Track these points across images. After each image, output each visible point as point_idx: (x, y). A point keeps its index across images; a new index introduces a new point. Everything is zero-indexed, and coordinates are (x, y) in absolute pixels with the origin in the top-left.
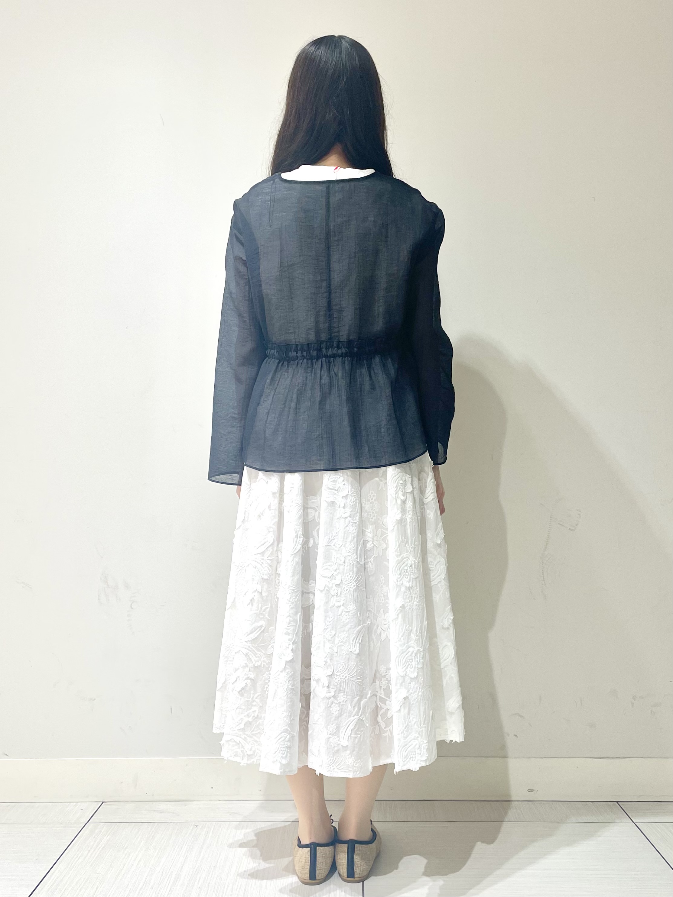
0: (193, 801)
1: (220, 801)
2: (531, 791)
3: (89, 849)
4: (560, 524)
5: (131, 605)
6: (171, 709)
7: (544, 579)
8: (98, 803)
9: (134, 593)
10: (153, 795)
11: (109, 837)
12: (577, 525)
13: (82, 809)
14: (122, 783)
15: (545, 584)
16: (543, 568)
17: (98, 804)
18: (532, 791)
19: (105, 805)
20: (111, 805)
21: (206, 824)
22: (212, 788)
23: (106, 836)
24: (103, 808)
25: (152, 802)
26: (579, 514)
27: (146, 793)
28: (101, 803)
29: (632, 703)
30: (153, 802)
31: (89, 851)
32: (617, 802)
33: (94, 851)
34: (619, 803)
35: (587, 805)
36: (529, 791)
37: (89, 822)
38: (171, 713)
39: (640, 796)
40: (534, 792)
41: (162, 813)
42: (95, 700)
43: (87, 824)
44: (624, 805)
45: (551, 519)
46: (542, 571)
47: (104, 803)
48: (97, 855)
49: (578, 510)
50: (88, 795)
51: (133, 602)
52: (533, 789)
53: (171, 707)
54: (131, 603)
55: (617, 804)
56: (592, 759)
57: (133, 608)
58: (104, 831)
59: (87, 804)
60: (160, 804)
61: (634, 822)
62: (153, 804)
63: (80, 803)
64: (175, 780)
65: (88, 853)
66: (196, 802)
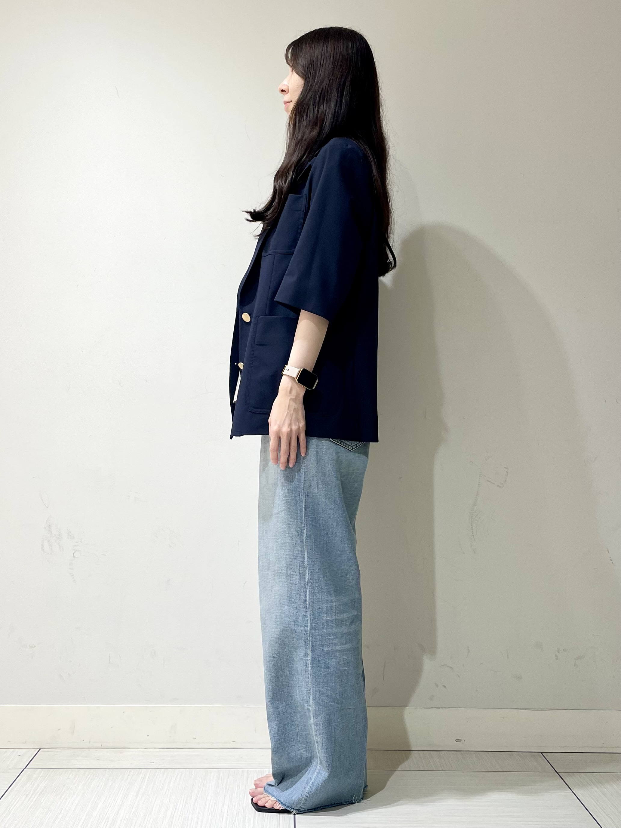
0: (129, 748)
1: (155, 748)
2: (458, 741)
3: (27, 794)
4: (488, 481)
5: (74, 554)
6: (110, 656)
7: (473, 533)
8: (35, 749)
9: (77, 542)
10: (90, 742)
11: (46, 782)
12: (505, 482)
13: (19, 755)
14: (59, 730)
15: (474, 539)
16: (472, 523)
17: (35, 751)
18: (460, 742)
20: (49, 751)
21: (142, 770)
22: (148, 735)
23: (44, 782)
24: (40, 754)
26: (507, 472)
27: (83, 740)
28: (38, 749)
29: (556, 656)
30: (90, 750)
31: (27, 795)
32: (541, 753)
33: (31, 796)
34: (543, 753)
35: (512, 755)
36: (456, 741)
37: (26, 768)
38: (110, 661)
39: (563, 747)
40: (461, 742)
41: (98, 759)
42: (35, 647)
43: (25, 769)
44: (546, 755)
45: (480, 476)
46: (472, 526)
47: (41, 750)
48: (34, 800)
49: (505, 468)
50: (26, 742)
51: (76, 551)
52: (460, 739)
53: (110, 655)
54: (73, 552)
55: (542, 755)
56: (518, 710)
57: (75, 557)
58: (41, 777)
59: (24, 750)
60: (97, 751)
61: (557, 772)
62: (89, 750)
63: (17, 750)
64: (112, 728)
65: (26, 798)
66: (132, 749)
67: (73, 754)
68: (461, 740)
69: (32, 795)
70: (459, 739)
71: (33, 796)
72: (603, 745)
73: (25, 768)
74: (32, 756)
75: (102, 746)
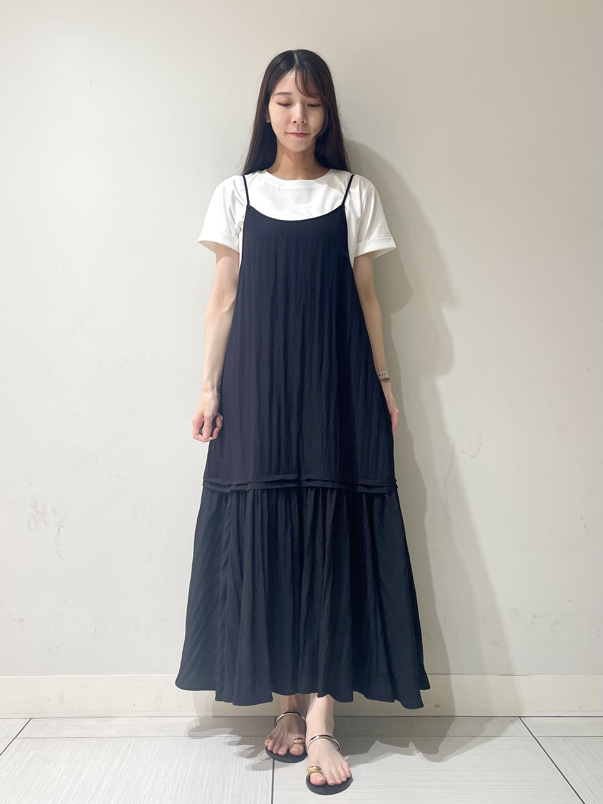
0: (116, 717)
1: (141, 717)
3: (15, 763)
4: (462, 451)
5: (58, 530)
6: (96, 629)
7: (447, 503)
9: (62, 519)
10: (78, 712)
11: (34, 751)
12: (477, 452)
13: (10, 725)
14: (48, 700)
15: (449, 508)
16: (446, 493)
17: (26, 720)
18: (438, 707)
19: (32, 721)
20: (39, 721)
21: (127, 739)
22: (134, 705)
23: (32, 750)
24: (31, 724)
25: (77, 719)
26: (480, 442)
27: (72, 710)
28: (29, 719)
29: (533, 622)
30: (79, 719)
32: (520, 717)
33: (20, 765)
34: (522, 718)
35: (491, 720)
36: (435, 707)
38: (96, 633)
39: (541, 711)
40: (440, 707)
41: (86, 728)
42: (24, 620)
43: (15, 739)
44: (525, 720)
45: (453, 447)
46: (446, 495)
48: (22, 769)
49: (478, 438)
50: (17, 712)
51: (61, 527)
53: (96, 627)
54: (59, 528)
55: (519, 719)
56: (496, 676)
57: (60, 533)
58: (30, 746)
59: (14, 720)
60: (85, 720)
61: (535, 736)
63: (8, 720)
64: (99, 697)
66: (119, 718)
67: (62, 724)
70: (439, 705)
72: (581, 708)
73: (16, 737)
74: (22, 726)
75: (90, 715)
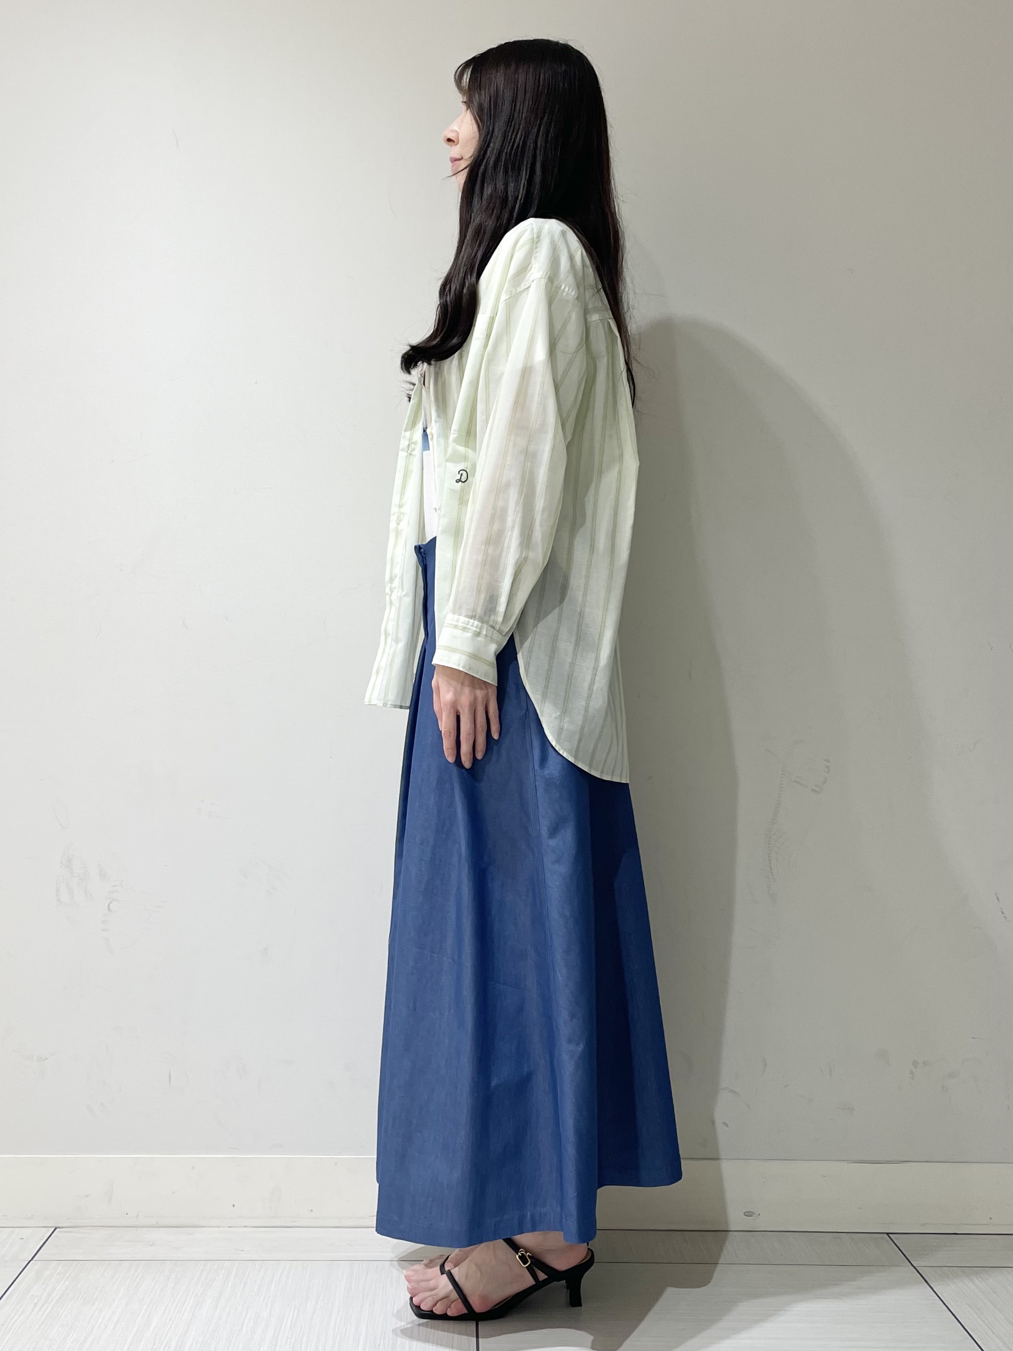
0: (203, 1227)
1: (246, 1227)
3: (35, 1302)
4: (796, 782)
5: (109, 905)
6: (170, 1075)
7: (771, 869)
8: (48, 1229)
9: (114, 886)
10: (137, 1216)
11: (67, 1282)
12: (823, 783)
13: (22, 1239)
14: (87, 1196)
15: (773, 879)
16: (769, 852)
18: (751, 1216)
19: (59, 1232)
20: (71, 1232)
22: (234, 1205)
23: (62, 1282)
24: (57, 1236)
25: (135, 1229)
26: (828, 767)
27: (127, 1214)
28: (53, 1229)
29: (912, 1072)
30: (139, 1229)
31: (36, 1304)
34: (890, 1235)
35: (838, 1237)
36: (746, 1215)
37: (34, 1259)
38: (170, 1082)
39: (924, 1225)
40: (753, 1216)
41: (152, 1245)
42: (46, 1059)
43: (32, 1262)
44: (896, 1238)
45: (782, 774)
46: (769, 857)
47: (58, 1229)
48: (47, 1311)
49: (825, 760)
50: (32, 1216)
51: (114, 900)
52: (752, 1210)
53: (170, 1072)
54: (109, 902)
55: (888, 1237)
56: (848, 1163)
57: (111, 911)
58: (58, 1274)
59: (30, 1230)
60: (149, 1231)
61: (915, 1265)
62: (137, 1230)
63: (18, 1229)
64: (174, 1193)
65: (34, 1308)
66: (207, 1228)
67: (111, 1237)
68: (753, 1213)
69: (43, 1305)
71: (44, 1308)
72: (991, 1220)
73: (32, 1259)
74: (42, 1240)
75: (157, 1223)
